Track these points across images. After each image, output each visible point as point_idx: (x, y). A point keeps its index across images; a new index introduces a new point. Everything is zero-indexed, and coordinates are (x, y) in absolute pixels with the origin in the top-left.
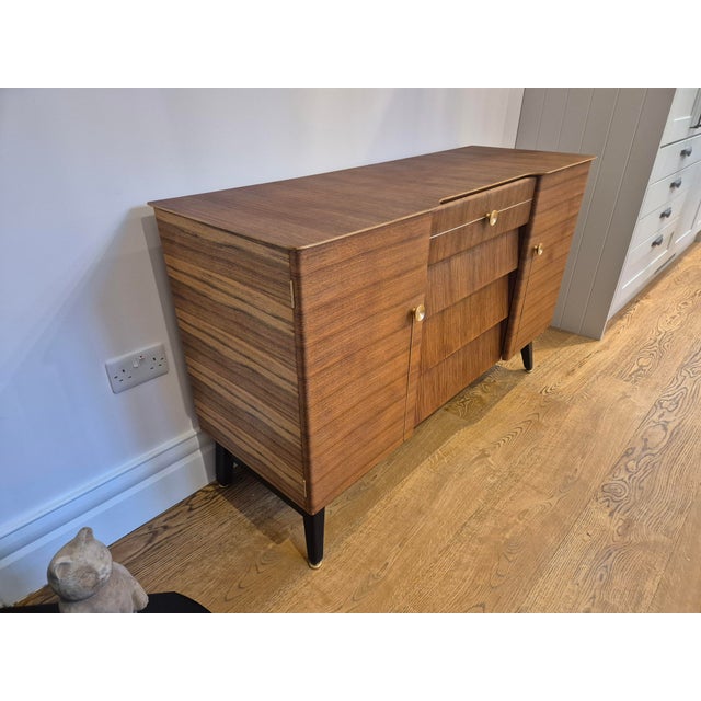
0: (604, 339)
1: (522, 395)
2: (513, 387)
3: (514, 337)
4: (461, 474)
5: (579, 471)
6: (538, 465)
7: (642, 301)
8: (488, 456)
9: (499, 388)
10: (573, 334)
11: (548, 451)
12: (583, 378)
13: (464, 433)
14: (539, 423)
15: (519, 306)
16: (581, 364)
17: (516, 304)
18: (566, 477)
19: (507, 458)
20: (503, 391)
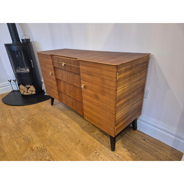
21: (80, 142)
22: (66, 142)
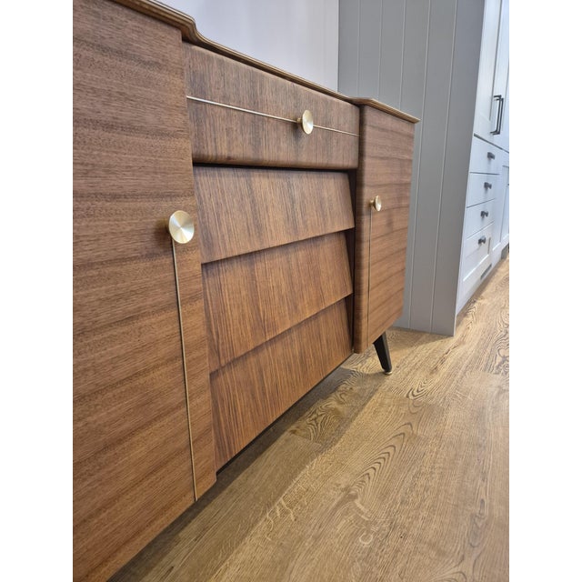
0: (458, 335)
1: (387, 401)
2: (373, 393)
3: (364, 321)
4: (316, 538)
5: (487, 502)
6: (428, 503)
7: (478, 301)
8: (355, 497)
9: (357, 396)
10: (425, 332)
11: (436, 476)
12: (449, 375)
13: (317, 464)
14: (414, 436)
15: (365, 278)
16: (443, 361)
17: (360, 276)
18: (473, 516)
19: (384, 496)
20: (363, 399)
21: (404, 434)
22: (431, 473)
